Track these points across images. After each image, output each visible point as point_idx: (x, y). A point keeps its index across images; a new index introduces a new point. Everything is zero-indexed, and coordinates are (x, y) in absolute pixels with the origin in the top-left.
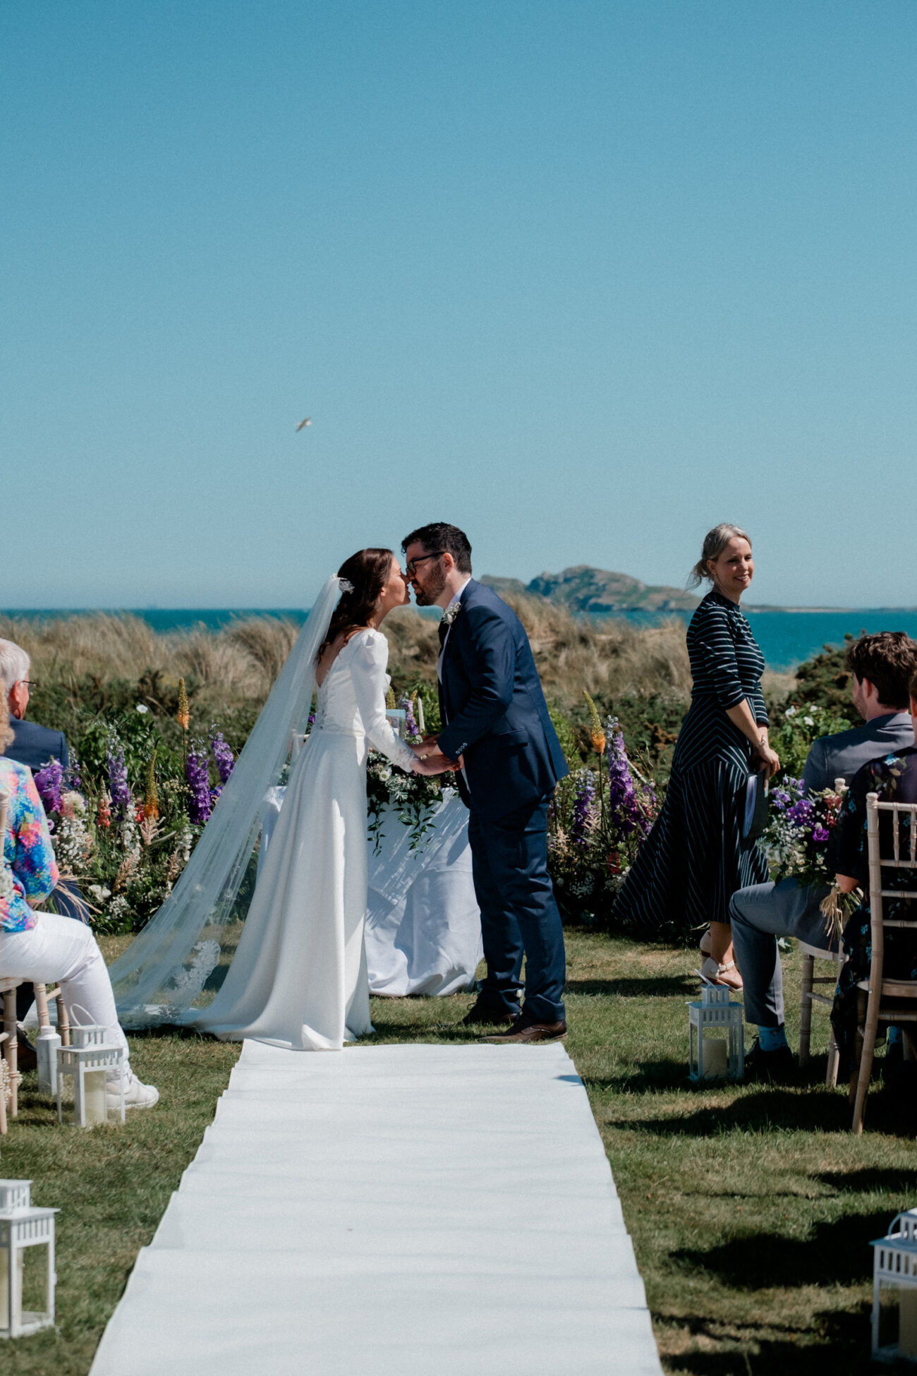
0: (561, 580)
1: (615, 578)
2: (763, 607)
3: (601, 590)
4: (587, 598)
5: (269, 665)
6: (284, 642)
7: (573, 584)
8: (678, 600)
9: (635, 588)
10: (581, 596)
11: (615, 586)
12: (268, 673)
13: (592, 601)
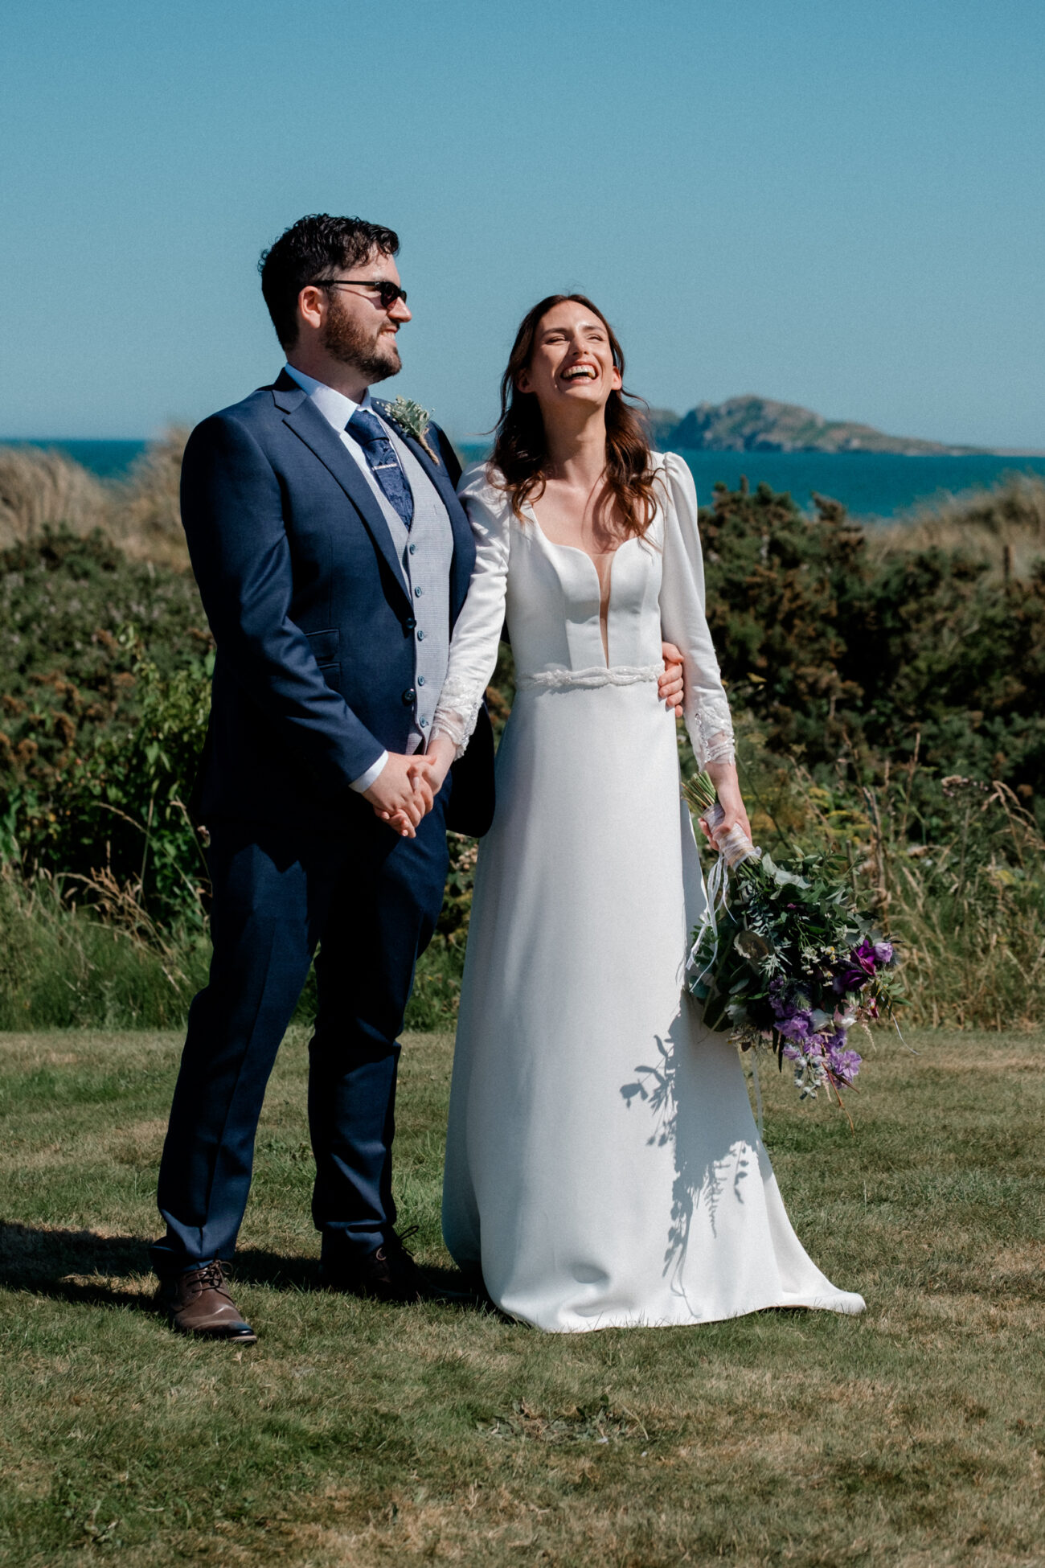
0: (723, 411)
1: (787, 410)
2: (965, 448)
3: (770, 427)
4: (753, 435)
5: (24, 511)
6: (48, 482)
7: (738, 417)
8: (863, 438)
9: (811, 424)
10: (747, 430)
11: (788, 421)
12: (21, 526)
13: (761, 438)
